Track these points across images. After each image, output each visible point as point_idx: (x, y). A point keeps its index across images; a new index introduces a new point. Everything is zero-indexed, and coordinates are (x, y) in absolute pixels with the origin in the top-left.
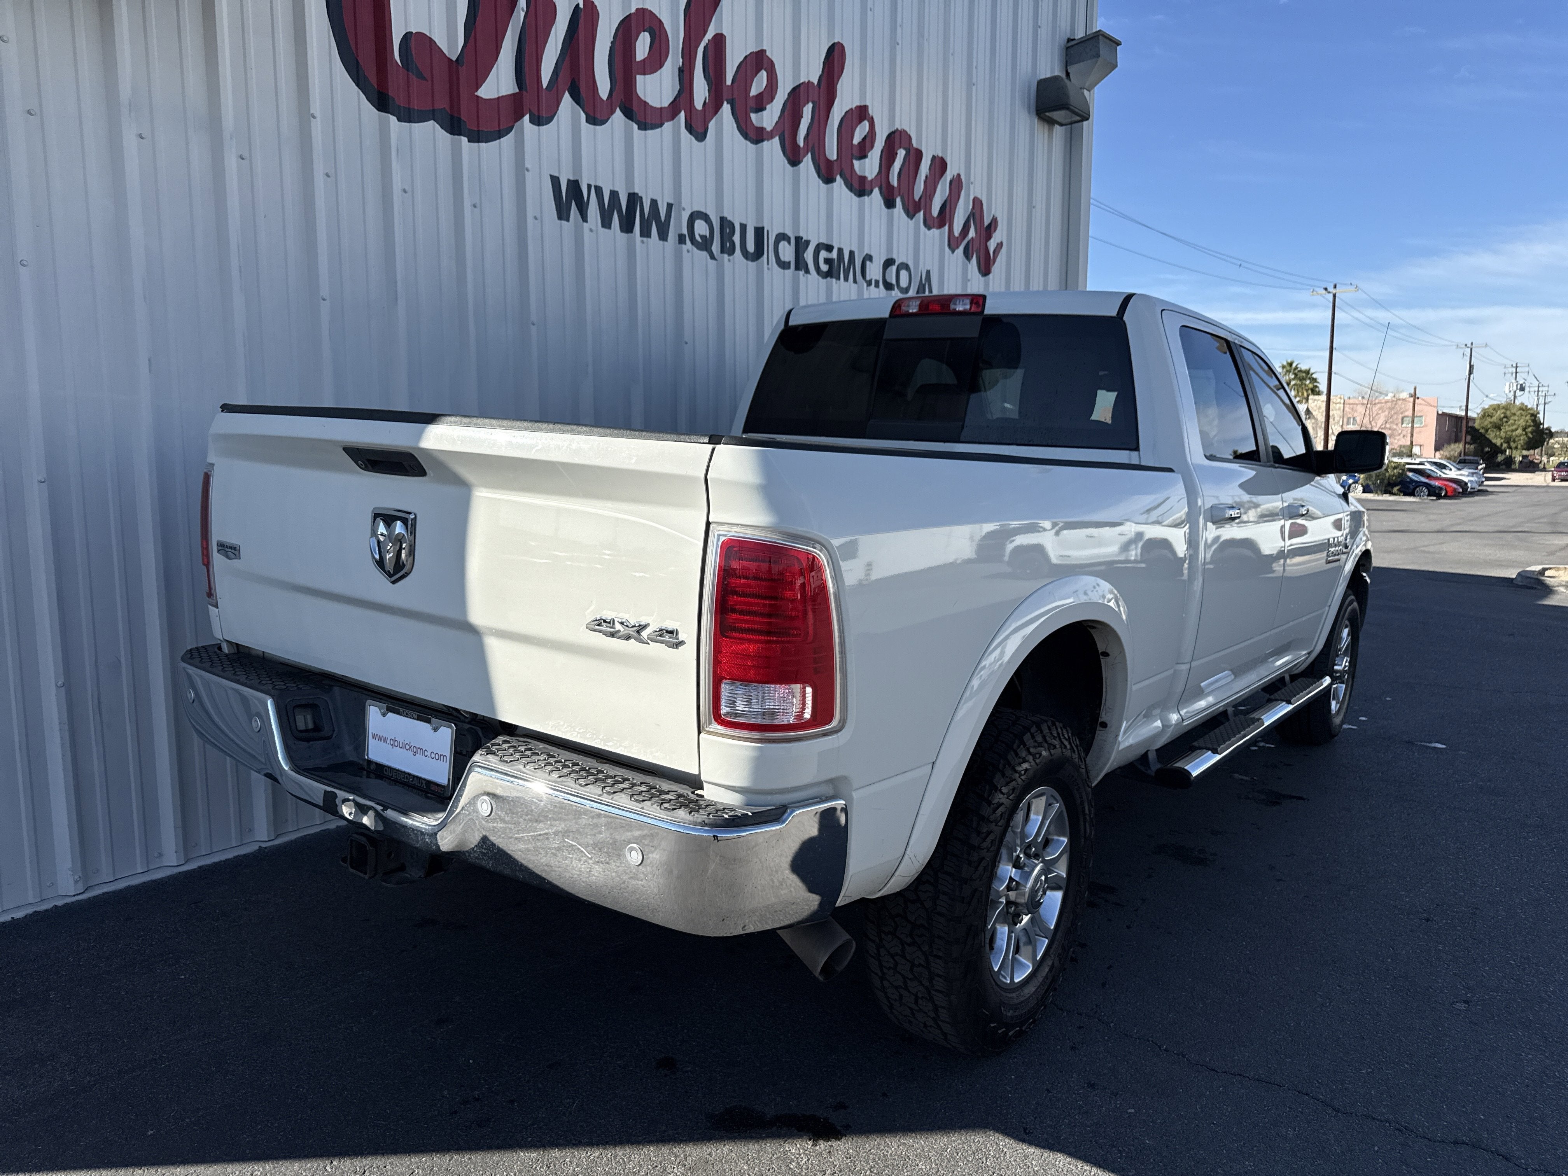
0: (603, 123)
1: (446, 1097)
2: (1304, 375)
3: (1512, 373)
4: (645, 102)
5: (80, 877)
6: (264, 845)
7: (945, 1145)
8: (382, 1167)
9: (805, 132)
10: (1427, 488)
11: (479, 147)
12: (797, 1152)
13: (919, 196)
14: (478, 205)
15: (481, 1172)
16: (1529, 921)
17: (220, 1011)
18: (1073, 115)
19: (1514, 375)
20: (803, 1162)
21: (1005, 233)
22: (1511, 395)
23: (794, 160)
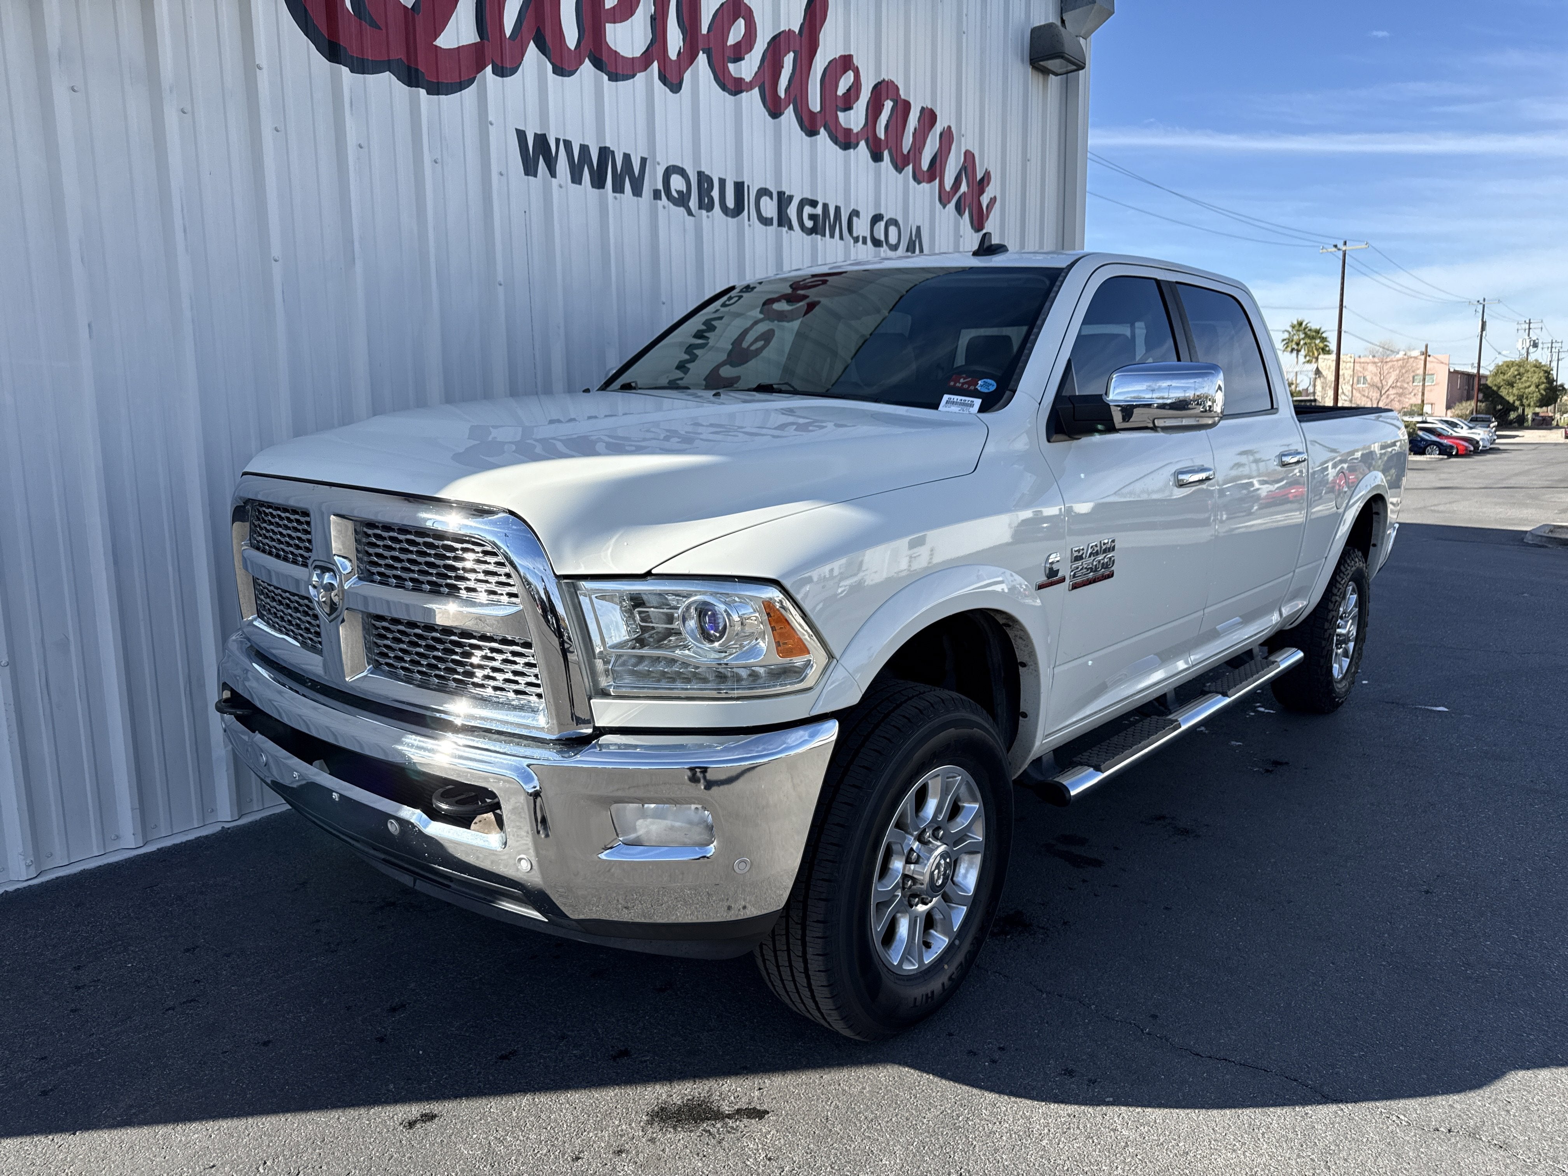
0: (571, 73)
1: (391, 1091)
2: (1314, 334)
3: (1525, 330)
4: (616, 52)
5: (32, 861)
6: (227, 826)
7: (912, 1138)
8: (317, 1167)
9: (787, 83)
10: (1438, 446)
11: (439, 99)
12: (755, 1147)
13: (908, 150)
14: (439, 161)
15: (421, 1172)
16: (1532, 892)
17: (165, 1001)
18: (1069, 64)
19: (1527, 331)
20: (761, 1158)
21: (998, 188)
22: (1524, 352)
23: (775, 112)
